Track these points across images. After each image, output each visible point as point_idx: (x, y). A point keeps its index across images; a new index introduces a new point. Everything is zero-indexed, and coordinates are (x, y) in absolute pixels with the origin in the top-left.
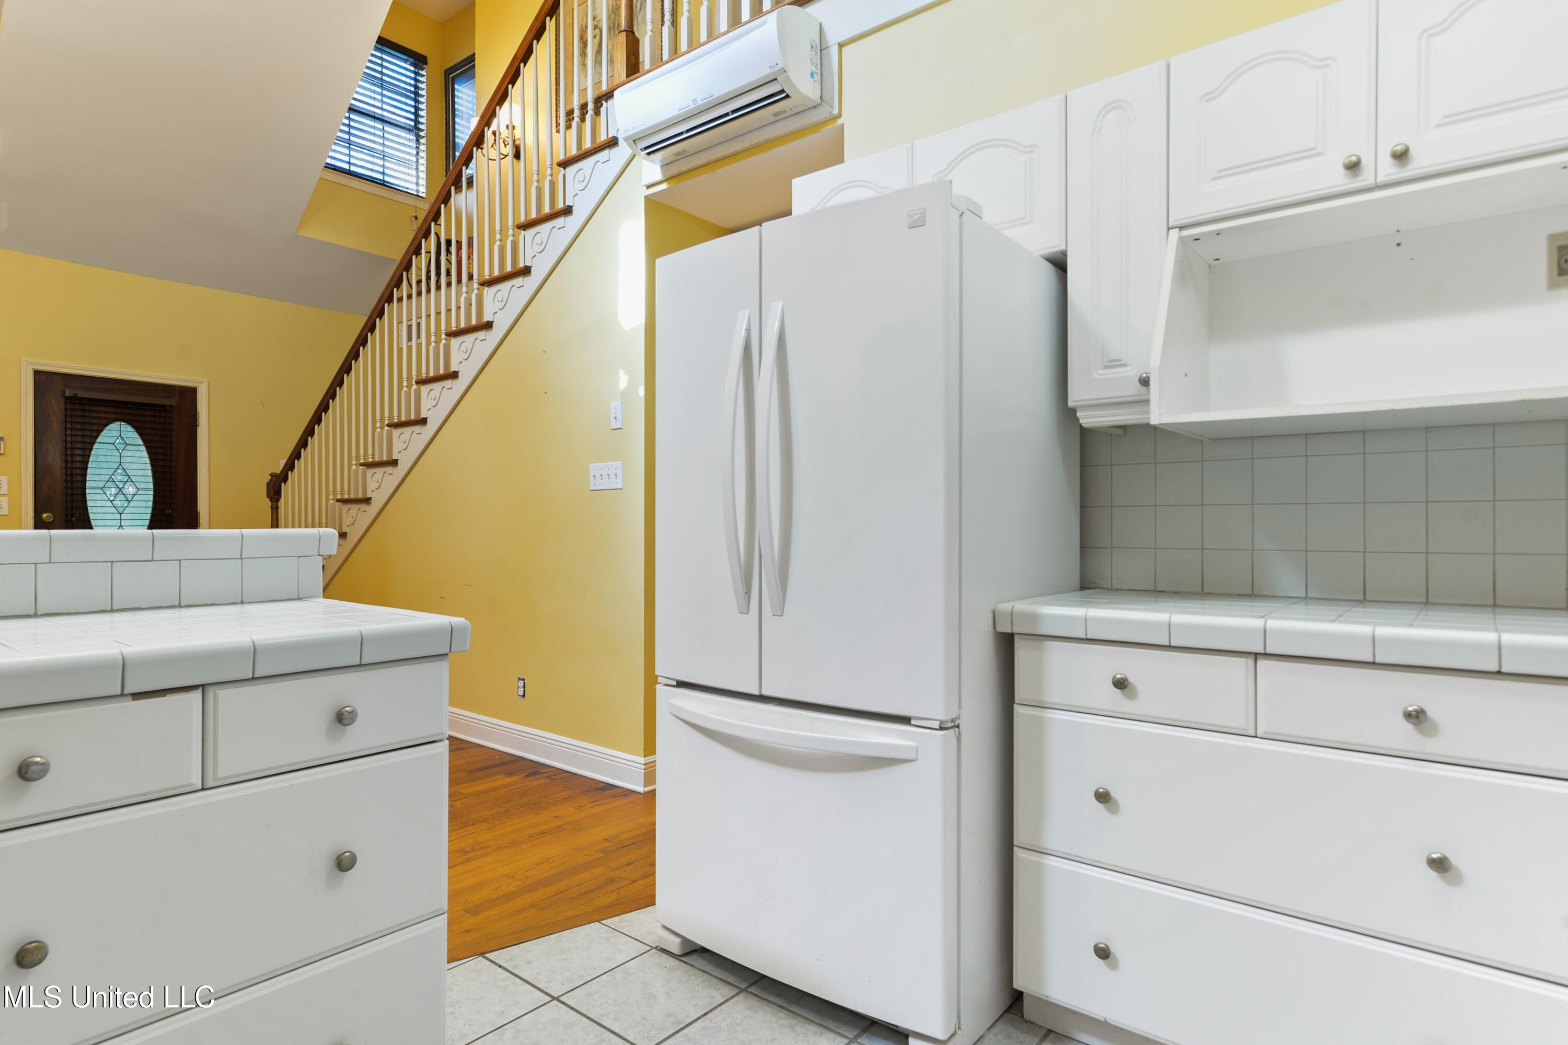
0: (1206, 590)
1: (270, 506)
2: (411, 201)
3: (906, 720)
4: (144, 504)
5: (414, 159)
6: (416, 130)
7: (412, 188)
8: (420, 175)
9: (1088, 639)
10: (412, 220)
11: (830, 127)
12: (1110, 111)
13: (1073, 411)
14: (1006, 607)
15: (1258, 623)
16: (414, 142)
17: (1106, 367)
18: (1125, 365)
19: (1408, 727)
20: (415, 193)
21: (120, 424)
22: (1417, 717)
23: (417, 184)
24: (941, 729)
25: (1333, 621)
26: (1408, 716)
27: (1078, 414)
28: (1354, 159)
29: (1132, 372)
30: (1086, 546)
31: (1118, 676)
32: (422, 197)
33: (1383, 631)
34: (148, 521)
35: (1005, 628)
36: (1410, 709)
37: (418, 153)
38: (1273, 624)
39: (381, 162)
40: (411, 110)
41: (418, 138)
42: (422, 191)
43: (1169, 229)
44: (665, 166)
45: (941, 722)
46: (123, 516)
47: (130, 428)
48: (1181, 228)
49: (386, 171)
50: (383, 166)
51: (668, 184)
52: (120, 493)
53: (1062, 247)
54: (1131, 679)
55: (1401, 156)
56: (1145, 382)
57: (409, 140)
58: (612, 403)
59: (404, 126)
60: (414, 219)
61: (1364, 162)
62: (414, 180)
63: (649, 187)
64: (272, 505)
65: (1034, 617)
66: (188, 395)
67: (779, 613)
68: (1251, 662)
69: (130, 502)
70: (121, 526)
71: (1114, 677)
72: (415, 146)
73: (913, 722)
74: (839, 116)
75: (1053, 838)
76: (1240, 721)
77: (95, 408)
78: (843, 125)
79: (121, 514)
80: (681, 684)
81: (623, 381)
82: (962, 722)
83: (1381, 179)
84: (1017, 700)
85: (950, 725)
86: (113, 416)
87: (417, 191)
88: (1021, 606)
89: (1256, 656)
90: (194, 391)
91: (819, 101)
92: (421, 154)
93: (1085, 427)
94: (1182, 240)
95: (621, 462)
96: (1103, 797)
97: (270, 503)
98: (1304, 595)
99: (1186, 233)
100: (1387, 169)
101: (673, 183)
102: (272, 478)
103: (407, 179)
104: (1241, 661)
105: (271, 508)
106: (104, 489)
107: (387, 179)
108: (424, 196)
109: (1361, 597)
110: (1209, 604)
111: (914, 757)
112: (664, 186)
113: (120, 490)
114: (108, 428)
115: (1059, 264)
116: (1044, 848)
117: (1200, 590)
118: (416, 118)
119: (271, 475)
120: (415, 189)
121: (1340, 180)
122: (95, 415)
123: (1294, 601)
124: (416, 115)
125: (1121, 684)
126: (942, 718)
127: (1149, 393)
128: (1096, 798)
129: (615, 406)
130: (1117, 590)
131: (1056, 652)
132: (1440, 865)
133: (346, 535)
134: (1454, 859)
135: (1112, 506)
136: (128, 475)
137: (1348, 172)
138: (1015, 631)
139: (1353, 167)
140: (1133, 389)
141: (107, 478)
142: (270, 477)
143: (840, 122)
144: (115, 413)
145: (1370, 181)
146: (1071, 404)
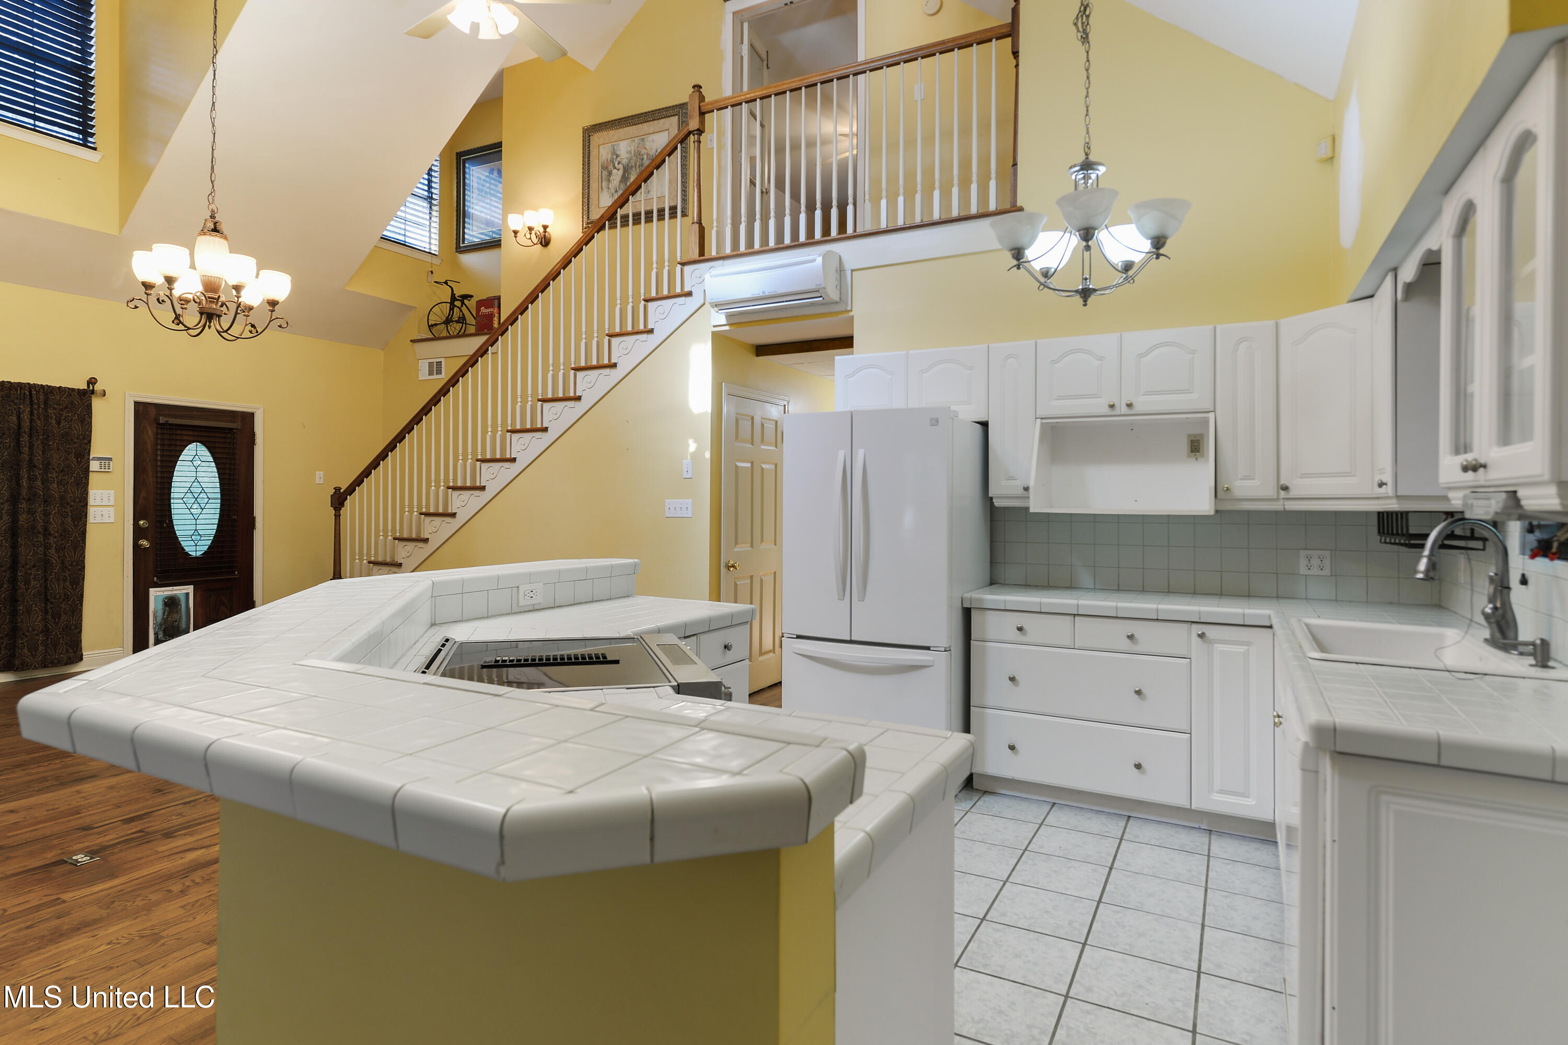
0: (1050, 585)
1: (334, 513)
2: (428, 258)
3: (928, 648)
4: (213, 511)
5: (428, 223)
6: (430, 199)
7: (424, 246)
8: (432, 236)
9: (1005, 610)
10: (428, 274)
11: (845, 315)
12: (1010, 358)
13: (991, 498)
14: (968, 595)
15: (1075, 602)
16: (428, 209)
17: (1007, 480)
18: (1016, 479)
19: (1128, 641)
20: (428, 251)
21: (197, 445)
22: (1131, 637)
23: (430, 243)
24: (945, 651)
25: (1103, 601)
26: (1128, 637)
27: (994, 500)
28: (1112, 403)
29: (1020, 483)
30: (993, 562)
31: (1019, 626)
32: (435, 255)
33: (1120, 604)
34: (216, 525)
35: (967, 605)
36: (1129, 634)
37: (430, 218)
38: (1081, 602)
39: (403, 226)
40: (424, 183)
41: (431, 205)
42: (435, 249)
43: (1036, 418)
44: (728, 316)
45: (945, 648)
46: (198, 522)
47: (204, 448)
48: (1042, 418)
49: (407, 234)
50: (405, 229)
51: (730, 327)
52: (196, 502)
53: (986, 419)
54: (1024, 627)
55: (1129, 405)
56: (1026, 489)
57: (423, 207)
58: (684, 461)
59: (422, 196)
60: (430, 273)
61: (1116, 404)
62: (428, 240)
63: (714, 326)
64: (335, 512)
65: (981, 600)
66: (247, 419)
67: (862, 599)
68: (1072, 617)
69: (203, 509)
70: (196, 530)
71: (1017, 626)
72: (428, 212)
73: (931, 649)
74: (851, 310)
75: (990, 700)
76: (1068, 643)
77: (179, 432)
78: (853, 316)
79: (196, 520)
80: (799, 637)
81: (692, 447)
82: (951, 648)
83: (1123, 413)
84: (972, 638)
85: (948, 649)
86: (191, 438)
87: (430, 249)
88: (975, 595)
89: (1075, 615)
90: (252, 415)
91: (839, 301)
92: (433, 219)
93: (997, 506)
94: (1042, 424)
95: (691, 500)
96: (1012, 679)
97: (334, 511)
98: (1093, 587)
99: (1044, 421)
100: (1124, 410)
101: (734, 328)
102: (336, 492)
103: (424, 240)
104: (1069, 617)
105: (335, 515)
106: (184, 499)
107: (408, 240)
108: (437, 253)
109: (1117, 589)
110: (1053, 592)
111: (932, 665)
112: (727, 328)
113: (196, 500)
114: (187, 448)
115: (985, 425)
116: (986, 705)
117: (1047, 585)
118: (429, 189)
119: (334, 488)
120: (428, 247)
121: (1107, 411)
122: (178, 437)
123: (1089, 590)
124: (430, 187)
125: (1020, 629)
126: (946, 646)
127: (1029, 494)
128: (1010, 680)
129: (687, 462)
130: (1007, 584)
131: (991, 617)
132: (1138, 693)
133: (428, 540)
134: (1144, 691)
135: (1005, 542)
136: (202, 487)
137: (1110, 409)
138: (972, 607)
139: (1112, 406)
140: (1020, 492)
141: (186, 490)
142: (334, 490)
143: (851, 314)
144: (193, 436)
145: (1119, 413)
146: (990, 495)
